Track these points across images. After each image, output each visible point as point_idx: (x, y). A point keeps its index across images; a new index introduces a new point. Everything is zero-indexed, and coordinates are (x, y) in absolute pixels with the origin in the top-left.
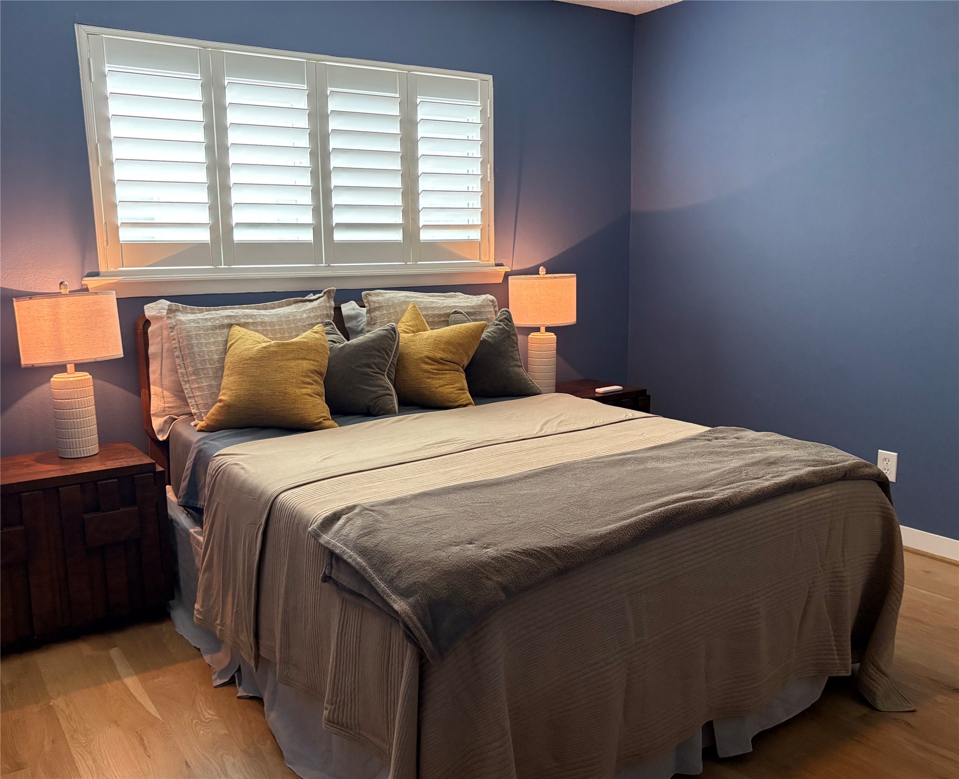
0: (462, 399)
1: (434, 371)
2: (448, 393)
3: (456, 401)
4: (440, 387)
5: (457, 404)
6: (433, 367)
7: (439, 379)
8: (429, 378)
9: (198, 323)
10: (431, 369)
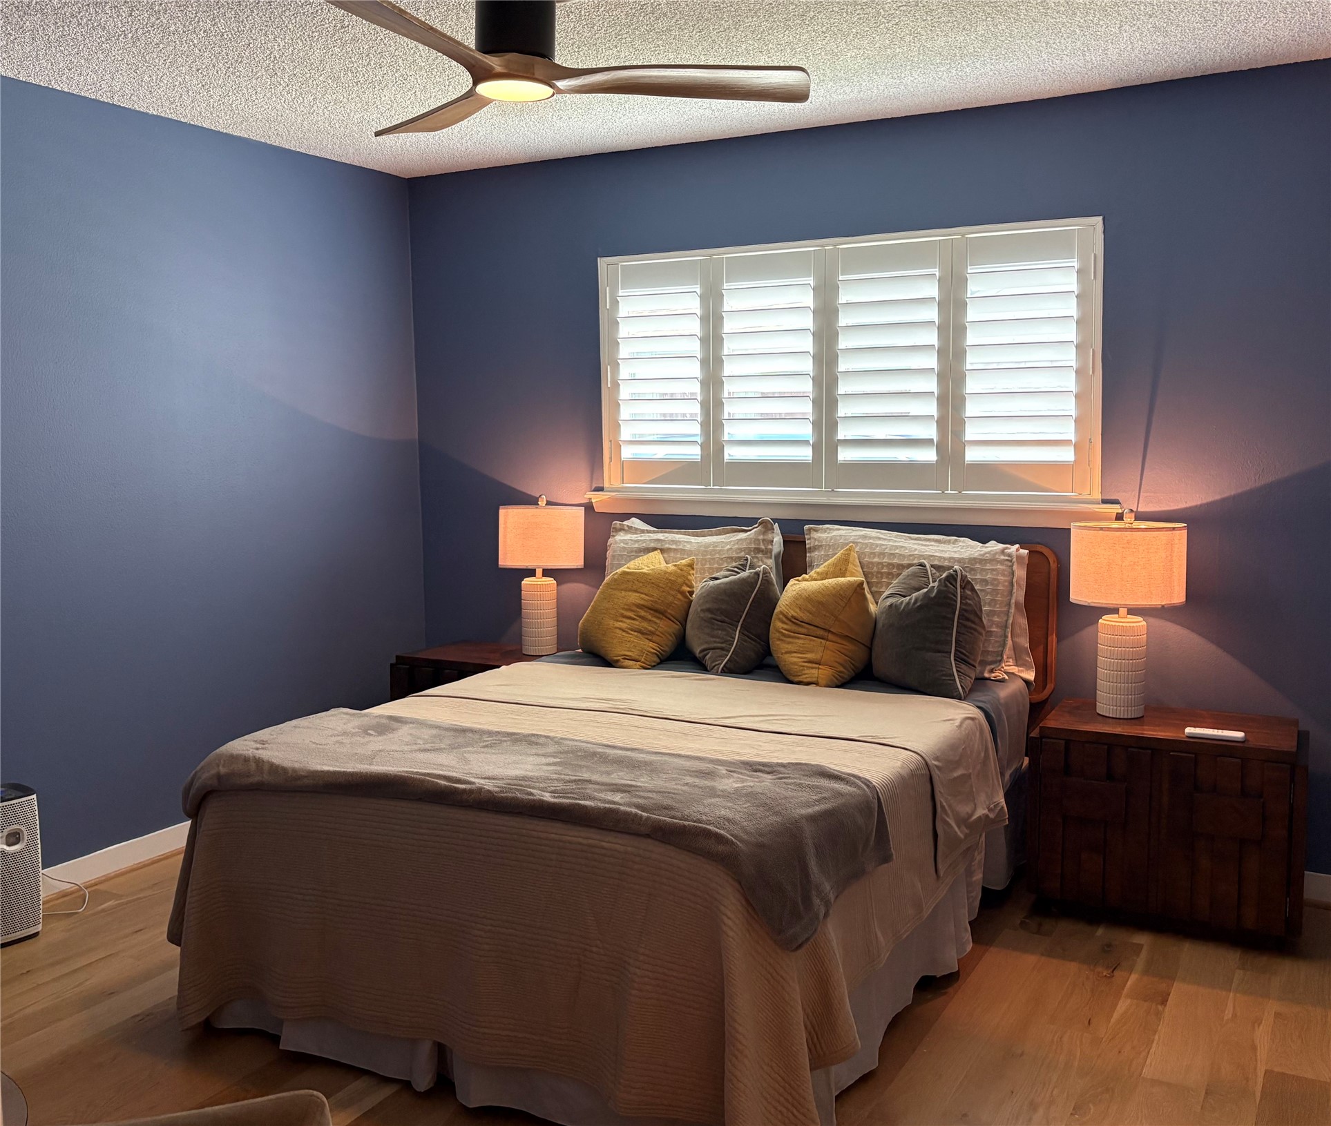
0: (805, 674)
1: (784, 631)
2: (791, 663)
3: (796, 676)
4: (786, 653)
5: (797, 679)
6: (785, 626)
7: (789, 643)
8: (779, 639)
9: (627, 544)
10: (782, 628)
